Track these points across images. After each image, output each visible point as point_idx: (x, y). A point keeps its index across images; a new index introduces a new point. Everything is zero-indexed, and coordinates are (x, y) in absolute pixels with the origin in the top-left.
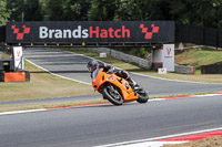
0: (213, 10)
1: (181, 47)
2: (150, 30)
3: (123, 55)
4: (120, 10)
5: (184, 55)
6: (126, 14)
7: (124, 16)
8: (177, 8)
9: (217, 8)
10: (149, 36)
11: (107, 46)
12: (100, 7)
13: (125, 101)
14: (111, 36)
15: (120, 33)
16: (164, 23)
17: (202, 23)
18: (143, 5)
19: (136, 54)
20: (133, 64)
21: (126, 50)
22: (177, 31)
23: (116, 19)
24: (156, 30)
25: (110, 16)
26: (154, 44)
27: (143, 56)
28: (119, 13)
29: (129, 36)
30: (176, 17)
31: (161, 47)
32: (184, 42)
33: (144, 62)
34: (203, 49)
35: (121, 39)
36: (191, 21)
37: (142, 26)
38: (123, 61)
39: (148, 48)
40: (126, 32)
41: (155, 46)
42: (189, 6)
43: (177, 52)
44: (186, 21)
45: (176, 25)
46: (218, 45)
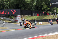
0: (30, 6)
1: (22, 16)
2: (14, 12)
3: (7, 18)
4: (6, 6)
5: (23, 18)
6: (7, 8)
12: (1, 6)
14: (4, 14)
15: (6, 13)
16: (18, 9)
17: (27, 9)
18: (12, 5)
20: (10, 21)
21: (8, 17)
23: (5, 9)
25: (3, 8)
26: (15, 15)
27: (12, 19)
29: (8, 13)
30: (20, 8)
31: (17, 16)
32: (23, 14)
34: (28, 16)
36: (25, 9)
37: (12, 11)
38: (7, 20)
40: (8, 12)
41: (15, 16)
42: (24, 5)
44: (23, 9)
45: (21, 10)
46: (32, 15)
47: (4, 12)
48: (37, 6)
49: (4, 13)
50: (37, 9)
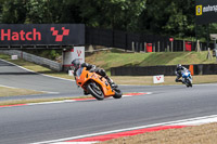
0: (122, 14)
1: (91, 49)
2: (60, 33)
3: (34, 57)
4: (31, 13)
5: (94, 57)
6: (37, 17)
7: (35, 19)
8: (87, 11)
9: (126, 11)
10: (59, 38)
11: (18, 48)
12: (11, 10)
13: (106, 96)
14: (23, 39)
15: (31, 36)
16: (74, 25)
18: (53, 8)
19: (47, 57)
20: (44, 66)
21: (38, 52)
22: (87, 34)
23: (27, 22)
24: (66, 32)
25: (22, 19)
26: (64, 47)
27: (53, 58)
28: (30, 16)
29: (39, 38)
30: (86, 20)
31: (71, 49)
32: (94, 44)
33: (55, 64)
34: (112, 51)
35: (33, 42)
36: (101, 24)
37: (52, 29)
38: (35, 63)
39: (59, 50)
40: (37, 35)
41: (65, 48)
42: (99, 9)
43: (87, 54)
44: (96, 24)
45: (86, 28)
46: (127, 47)
47: (22, 33)
48: (149, 14)
49: (24, 36)
50: (148, 28)
